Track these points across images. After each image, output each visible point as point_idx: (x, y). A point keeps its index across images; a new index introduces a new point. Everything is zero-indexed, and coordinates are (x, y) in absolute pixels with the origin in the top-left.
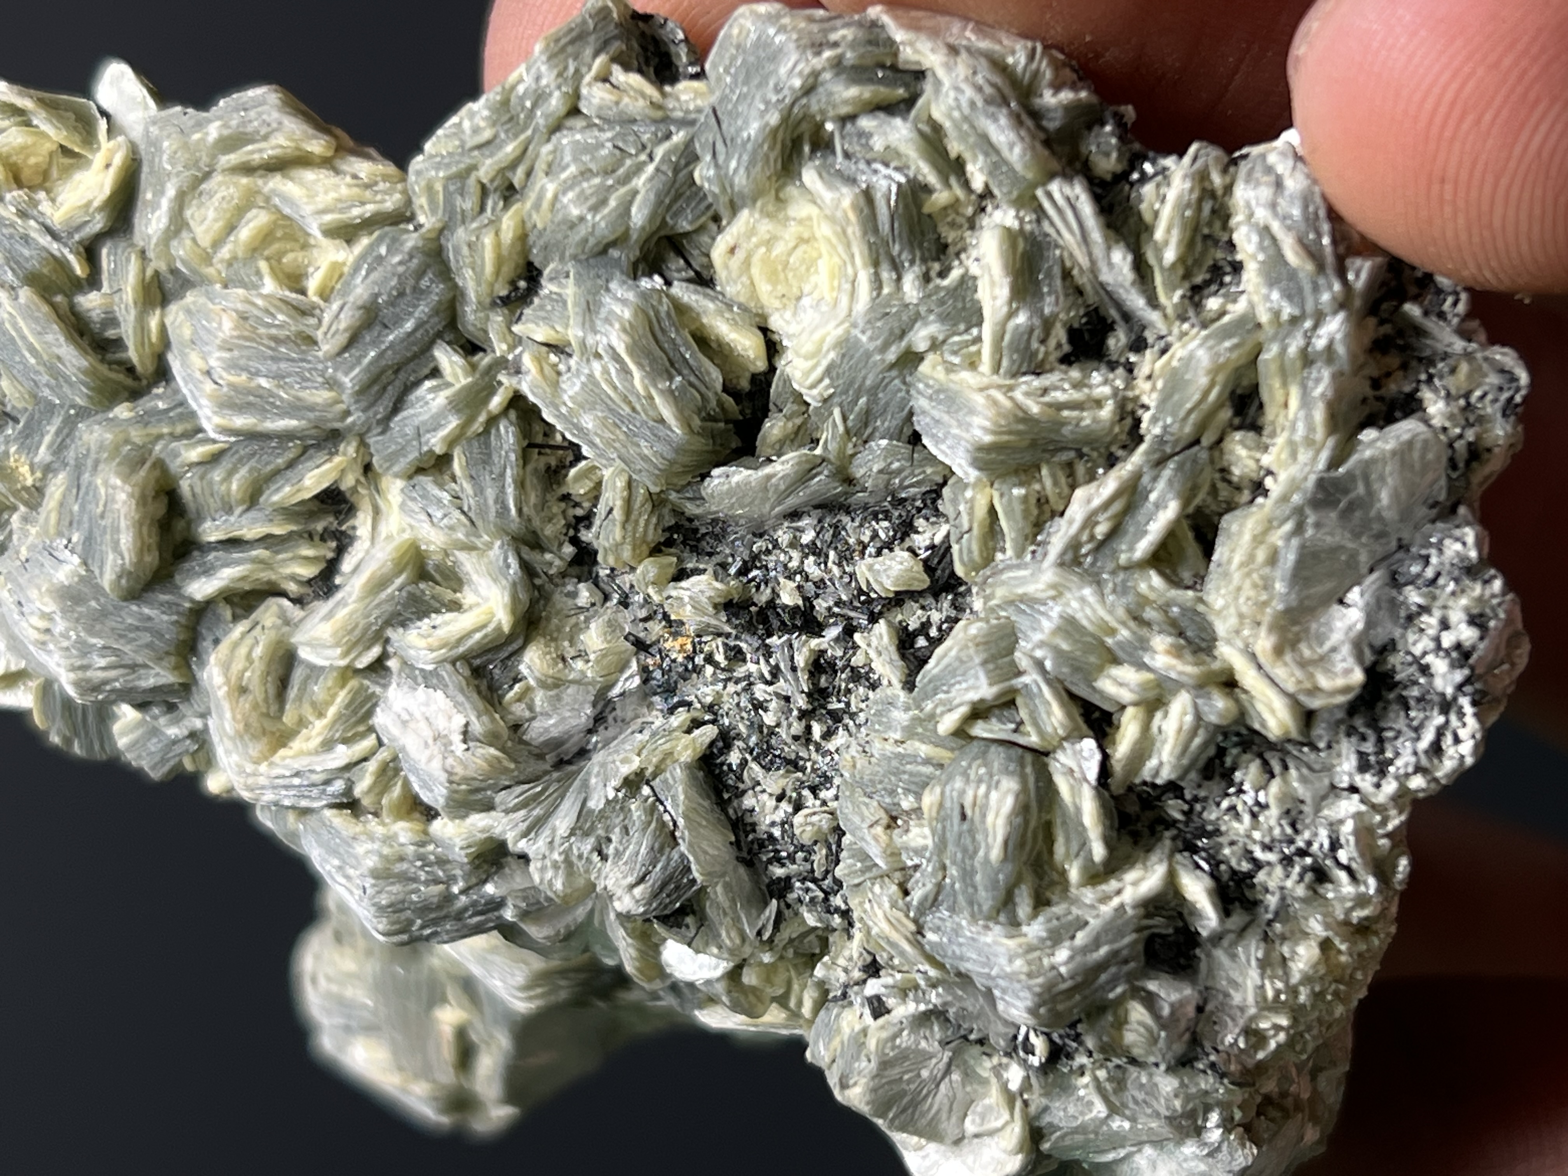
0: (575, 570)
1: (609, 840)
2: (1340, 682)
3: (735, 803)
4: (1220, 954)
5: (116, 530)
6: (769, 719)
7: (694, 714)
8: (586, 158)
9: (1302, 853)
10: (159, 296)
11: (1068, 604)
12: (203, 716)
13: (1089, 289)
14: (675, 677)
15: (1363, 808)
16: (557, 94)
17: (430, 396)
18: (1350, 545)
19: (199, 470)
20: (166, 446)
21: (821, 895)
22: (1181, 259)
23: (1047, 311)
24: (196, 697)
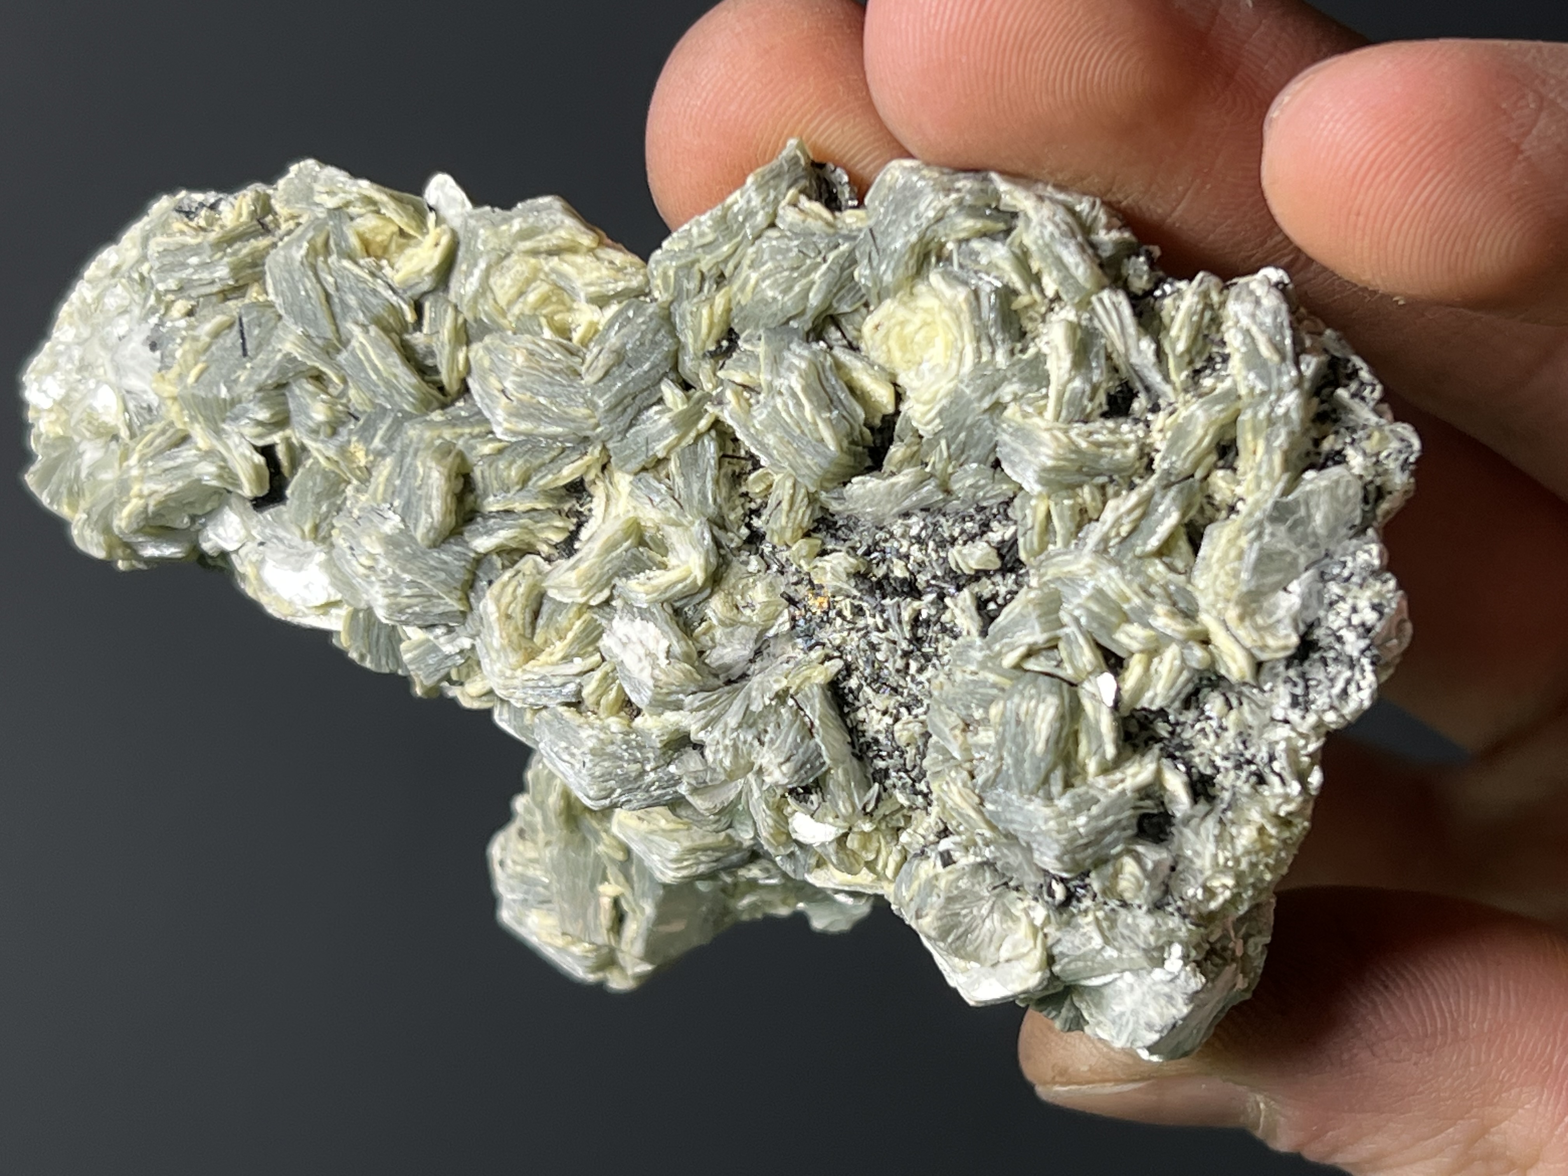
0: (747, 547)
1: (766, 731)
2: (1281, 643)
3: (852, 716)
4: (1188, 832)
5: (429, 498)
6: (880, 656)
7: (827, 651)
8: (779, 257)
9: (1249, 762)
10: (464, 339)
11: (1099, 580)
12: (474, 637)
13: (1123, 368)
14: (814, 625)
15: (1293, 735)
16: (761, 213)
17: (657, 417)
18: (1294, 551)
19: (487, 460)
20: (466, 442)
21: (910, 782)
22: (1188, 351)
23: (1095, 379)
24: (472, 621)
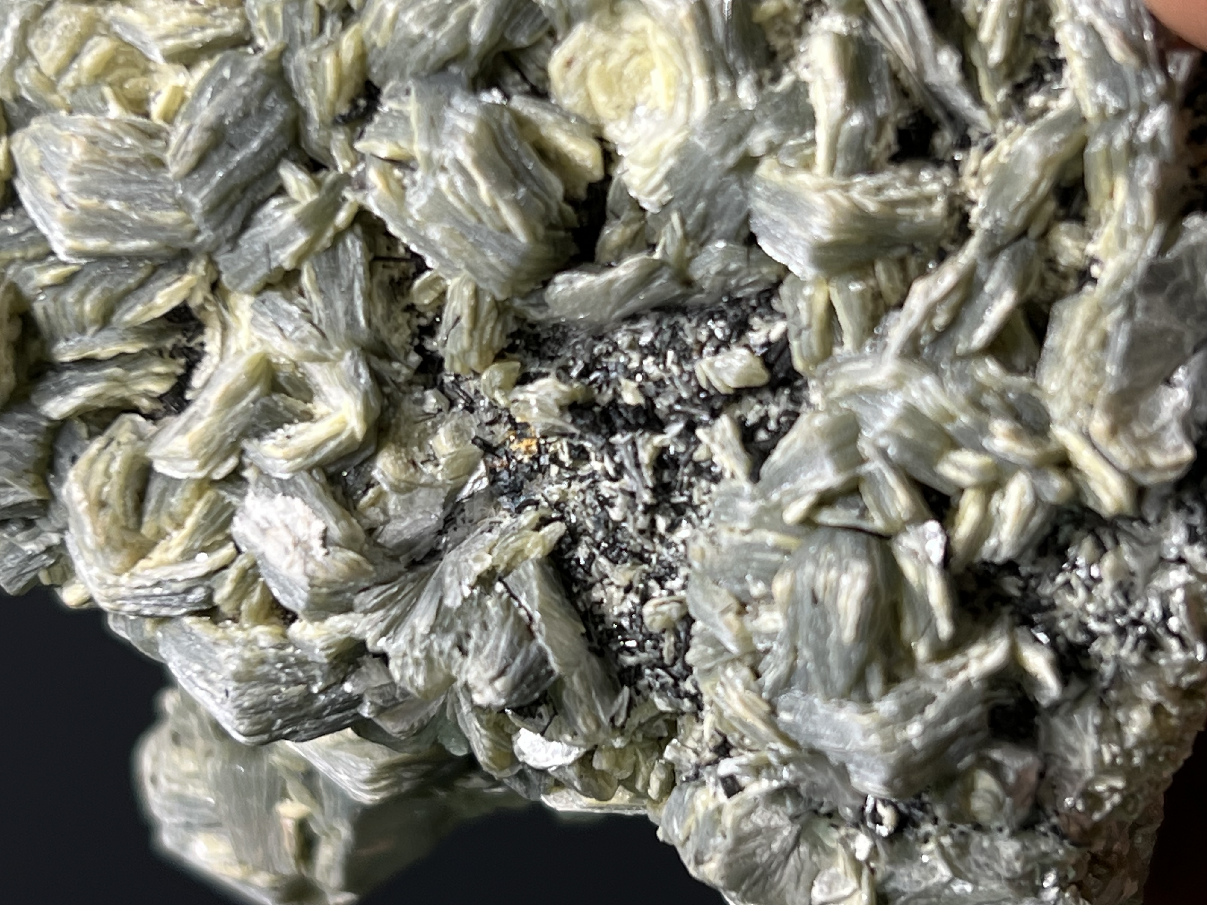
0: (421, 378)
1: (469, 636)
2: (1171, 459)
3: (584, 597)
4: (1058, 723)
6: (615, 514)
7: (542, 512)
9: (1136, 623)
10: (4, 125)
11: (909, 394)
12: (62, 531)
13: (915, 91)
14: (521, 477)
15: (1191, 578)
17: (277, 214)
18: (1176, 328)
19: (50, 293)
20: (18, 271)
21: (671, 681)
22: (1007, 59)
23: (880, 111)
24: (55, 513)
